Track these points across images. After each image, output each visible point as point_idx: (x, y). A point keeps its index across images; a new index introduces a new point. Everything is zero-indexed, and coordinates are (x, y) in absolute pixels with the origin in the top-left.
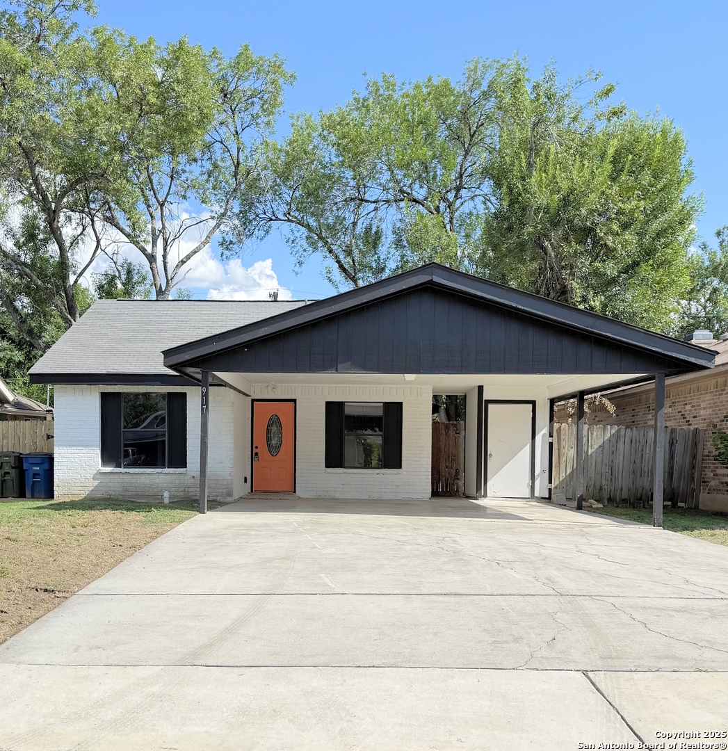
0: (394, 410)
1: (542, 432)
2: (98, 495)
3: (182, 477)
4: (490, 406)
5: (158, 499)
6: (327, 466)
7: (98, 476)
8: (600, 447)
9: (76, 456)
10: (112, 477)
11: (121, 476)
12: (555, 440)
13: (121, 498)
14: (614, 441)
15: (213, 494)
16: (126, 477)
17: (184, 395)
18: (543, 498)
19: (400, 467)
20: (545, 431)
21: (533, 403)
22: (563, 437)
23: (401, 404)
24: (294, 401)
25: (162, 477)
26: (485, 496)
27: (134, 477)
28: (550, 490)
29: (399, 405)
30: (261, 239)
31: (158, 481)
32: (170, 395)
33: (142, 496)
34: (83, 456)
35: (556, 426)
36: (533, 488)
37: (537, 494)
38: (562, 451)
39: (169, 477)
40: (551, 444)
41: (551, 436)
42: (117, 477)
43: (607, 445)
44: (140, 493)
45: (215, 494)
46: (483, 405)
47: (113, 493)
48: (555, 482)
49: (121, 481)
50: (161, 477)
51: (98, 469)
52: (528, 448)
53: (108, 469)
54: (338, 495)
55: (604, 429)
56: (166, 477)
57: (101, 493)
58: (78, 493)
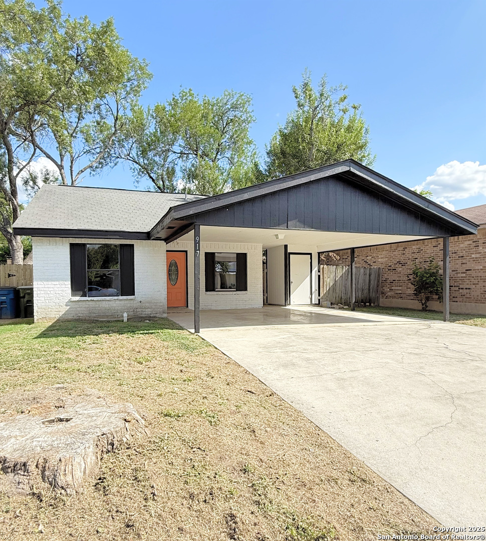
0: (242, 258)
1: (315, 269)
2: (70, 317)
3: (132, 302)
4: (291, 256)
5: (115, 317)
6: (206, 291)
7: (70, 304)
8: (341, 277)
9: (52, 289)
10: (80, 303)
11: (87, 303)
12: (321, 274)
13: (87, 318)
14: (347, 274)
15: (154, 312)
16: (90, 303)
17: (132, 246)
18: (316, 304)
19: (246, 289)
20: (316, 269)
21: (311, 254)
22: (325, 272)
23: (246, 254)
24: (186, 252)
25: (118, 302)
26: (290, 304)
27: (97, 303)
28: (319, 300)
29: (245, 256)
30: (112, 168)
31: (114, 305)
32: (121, 245)
33: (103, 317)
34: (57, 290)
35: (322, 266)
36: (311, 299)
37: (313, 302)
38: (325, 279)
39: (122, 302)
40: (319, 276)
41: (319, 272)
42: (84, 303)
43: (344, 276)
44: (102, 314)
45: (155, 312)
46: (287, 256)
47: (82, 315)
48: (321, 295)
49: (87, 306)
50: (116, 302)
51: (69, 298)
52: (309, 277)
53: (77, 298)
54: (214, 308)
55: (343, 268)
56: (121, 302)
57: (72, 315)
58: (53, 316)
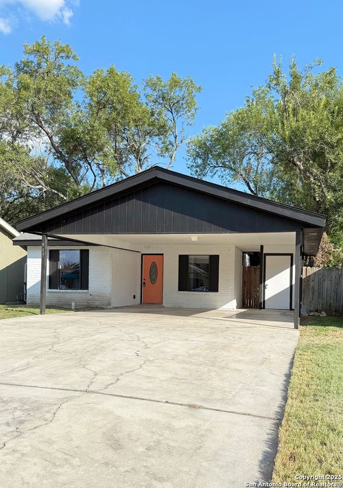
0: (214, 259)
3: (86, 294)
4: (267, 257)
6: (179, 290)
12: (303, 277)
15: (101, 304)
17: (87, 251)
19: (218, 291)
21: (292, 255)
22: (308, 275)
23: (218, 256)
24: (163, 254)
26: (264, 308)
29: (217, 257)
32: (81, 250)
35: (304, 268)
38: (308, 283)
39: (80, 295)
46: (263, 256)
53: (51, 290)
54: (184, 306)
